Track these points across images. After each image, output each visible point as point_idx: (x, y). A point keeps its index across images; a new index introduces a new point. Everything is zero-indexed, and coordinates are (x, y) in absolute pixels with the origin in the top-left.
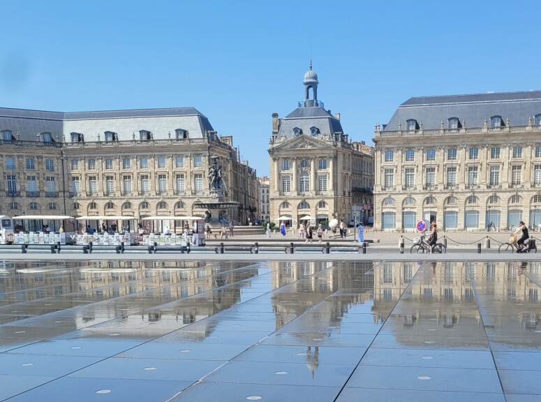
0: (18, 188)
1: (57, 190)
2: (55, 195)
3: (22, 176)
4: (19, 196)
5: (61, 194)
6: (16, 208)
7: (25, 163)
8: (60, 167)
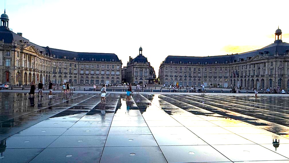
0: (67, 72)
1: (77, 73)
2: (76, 74)
3: (68, 69)
4: (67, 73)
5: (78, 74)
6: (66, 77)
7: (69, 65)
8: (78, 66)
